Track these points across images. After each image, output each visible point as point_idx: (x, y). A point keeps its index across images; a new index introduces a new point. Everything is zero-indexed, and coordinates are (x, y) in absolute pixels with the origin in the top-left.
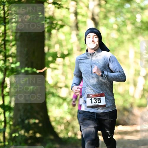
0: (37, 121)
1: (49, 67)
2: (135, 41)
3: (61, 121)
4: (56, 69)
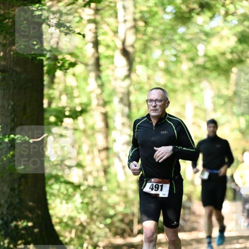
0: (30, 224)
2: (196, 89)
3: (70, 223)
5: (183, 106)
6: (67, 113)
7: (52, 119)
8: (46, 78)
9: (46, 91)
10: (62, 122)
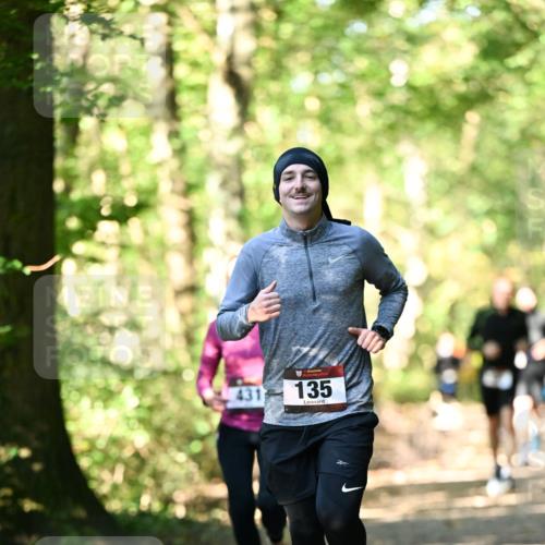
0: (25, 453)
1: (68, 253)
2: (387, 159)
3: (114, 451)
4: (94, 260)
5: (360, 197)
6: (105, 212)
7: (73, 223)
8: (60, 134)
9: (59, 163)
10: (94, 229)
